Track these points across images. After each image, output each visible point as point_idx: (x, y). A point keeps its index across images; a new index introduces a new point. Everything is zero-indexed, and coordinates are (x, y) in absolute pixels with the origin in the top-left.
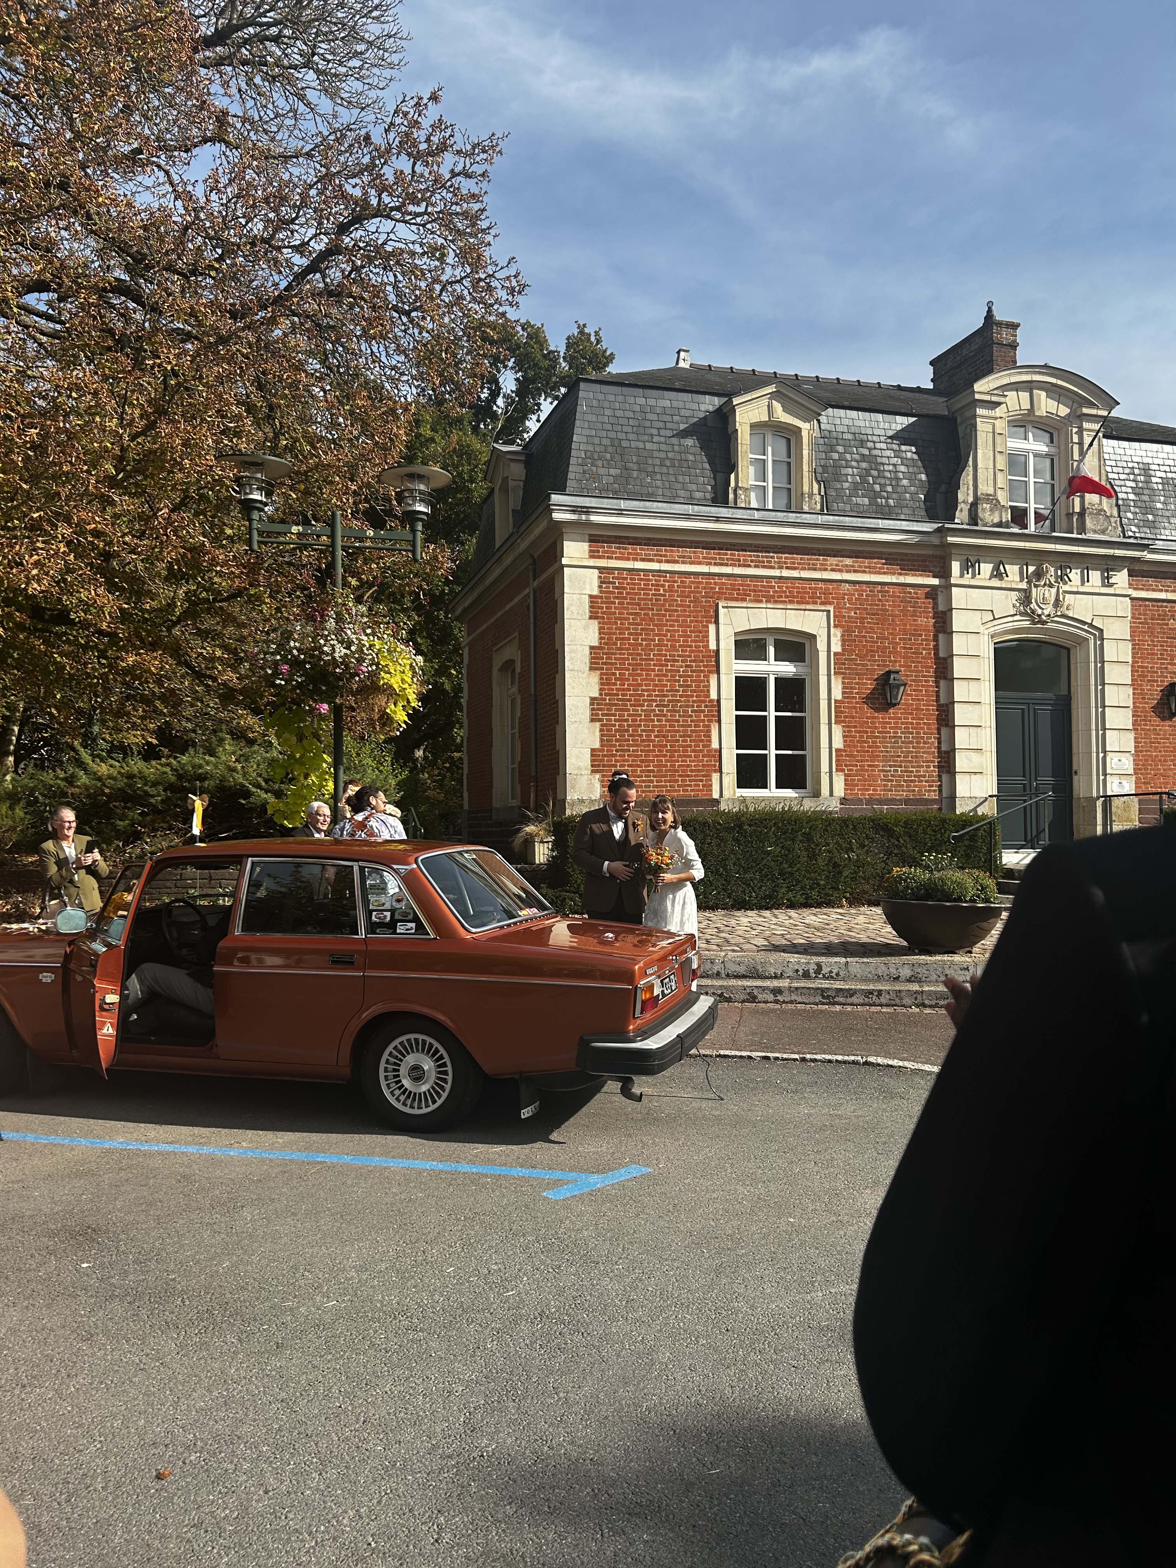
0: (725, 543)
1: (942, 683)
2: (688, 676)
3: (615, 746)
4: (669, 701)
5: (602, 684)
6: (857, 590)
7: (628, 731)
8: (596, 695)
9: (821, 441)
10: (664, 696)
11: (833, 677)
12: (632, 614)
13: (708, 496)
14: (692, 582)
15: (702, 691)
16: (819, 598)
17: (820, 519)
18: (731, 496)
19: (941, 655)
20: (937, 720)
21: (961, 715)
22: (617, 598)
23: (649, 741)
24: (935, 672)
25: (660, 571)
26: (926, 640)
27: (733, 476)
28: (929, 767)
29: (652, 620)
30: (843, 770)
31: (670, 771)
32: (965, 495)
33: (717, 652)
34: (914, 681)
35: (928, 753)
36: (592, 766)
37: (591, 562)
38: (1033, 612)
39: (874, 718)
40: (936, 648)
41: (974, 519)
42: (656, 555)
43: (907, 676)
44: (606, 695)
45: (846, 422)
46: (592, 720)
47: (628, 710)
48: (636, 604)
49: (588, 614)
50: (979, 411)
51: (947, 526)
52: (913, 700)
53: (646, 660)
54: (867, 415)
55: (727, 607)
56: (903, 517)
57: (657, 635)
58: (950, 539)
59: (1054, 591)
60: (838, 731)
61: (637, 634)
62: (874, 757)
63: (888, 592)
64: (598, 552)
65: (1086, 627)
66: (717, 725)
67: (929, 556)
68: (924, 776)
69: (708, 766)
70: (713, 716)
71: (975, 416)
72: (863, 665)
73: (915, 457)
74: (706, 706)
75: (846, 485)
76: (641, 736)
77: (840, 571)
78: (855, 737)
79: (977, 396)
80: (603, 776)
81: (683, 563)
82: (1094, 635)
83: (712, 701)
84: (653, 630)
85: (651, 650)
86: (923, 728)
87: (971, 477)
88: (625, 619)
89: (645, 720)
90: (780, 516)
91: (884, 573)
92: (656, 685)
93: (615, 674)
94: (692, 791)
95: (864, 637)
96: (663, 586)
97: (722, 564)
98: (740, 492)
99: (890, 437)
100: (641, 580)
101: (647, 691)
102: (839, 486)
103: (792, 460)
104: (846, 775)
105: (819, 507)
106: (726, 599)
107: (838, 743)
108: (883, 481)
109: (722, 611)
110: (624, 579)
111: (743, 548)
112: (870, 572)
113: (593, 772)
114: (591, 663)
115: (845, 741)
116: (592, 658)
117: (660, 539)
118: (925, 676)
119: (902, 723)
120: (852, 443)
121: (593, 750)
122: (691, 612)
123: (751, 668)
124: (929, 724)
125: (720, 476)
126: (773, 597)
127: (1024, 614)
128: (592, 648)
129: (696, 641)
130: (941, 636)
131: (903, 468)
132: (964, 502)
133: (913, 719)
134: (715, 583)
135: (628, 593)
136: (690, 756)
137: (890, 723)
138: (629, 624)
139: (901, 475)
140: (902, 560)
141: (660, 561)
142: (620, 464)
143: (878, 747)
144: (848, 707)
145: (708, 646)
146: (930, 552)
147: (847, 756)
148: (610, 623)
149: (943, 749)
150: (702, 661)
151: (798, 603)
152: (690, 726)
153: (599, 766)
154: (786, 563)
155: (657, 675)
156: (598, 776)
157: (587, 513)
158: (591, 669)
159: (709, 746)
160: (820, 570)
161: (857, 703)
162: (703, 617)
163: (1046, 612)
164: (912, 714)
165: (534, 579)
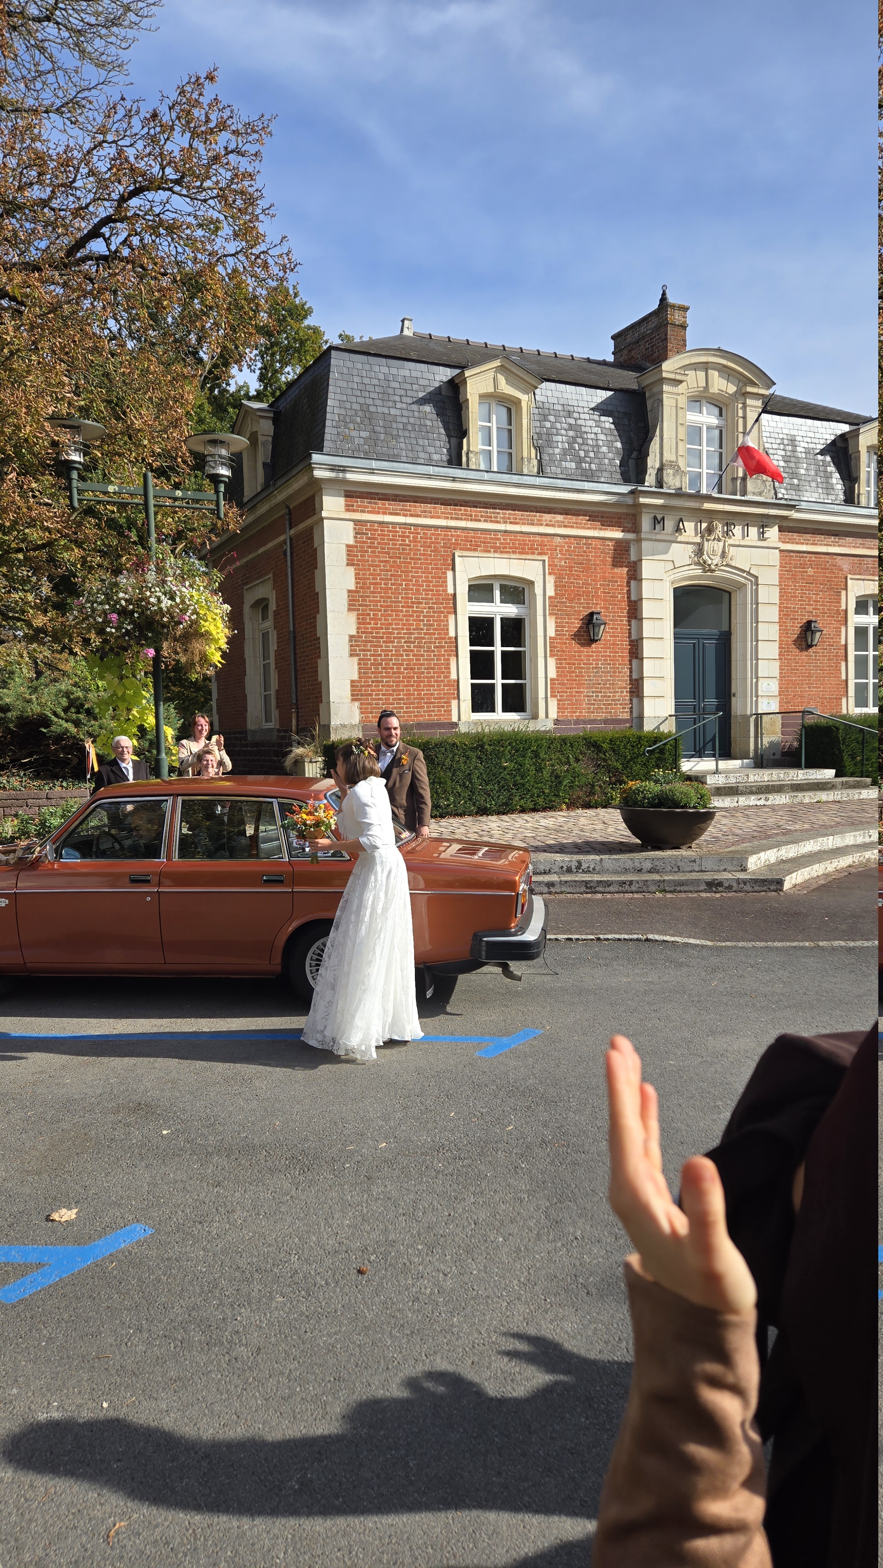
0: (459, 501)
1: (633, 622)
2: (431, 616)
3: (371, 677)
4: (415, 638)
5: (359, 623)
6: (566, 543)
7: (381, 664)
8: (354, 633)
9: (536, 411)
10: (411, 634)
11: (548, 617)
12: (382, 562)
13: (445, 458)
14: (433, 534)
15: (442, 630)
16: (537, 549)
17: (539, 481)
18: (464, 459)
19: (633, 598)
20: (630, 653)
21: (648, 648)
22: (370, 547)
23: (399, 673)
24: (628, 613)
25: (405, 524)
26: (621, 586)
27: (465, 440)
28: (622, 692)
29: (399, 567)
30: (556, 696)
31: (417, 699)
32: (653, 462)
33: (455, 595)
34: (611, 620)
35: (622, 681)
36: (352, 695)
37: (348, 515)
38: (705, 562)
39: (580, 652)
40: (629, 592)
41: (660, 483)
42: (402, 510)
43: (606, 616)
44: (362, 633)
45: (556, 394)
46: (351, 655)
47: (381, 646)
48: (385, 553)
49: (345, 562)
50: (666, 388)
51: (639, 488)
52: (611, 636)
53: (396, 602)
54: (573, 387)
55: (462, 556)
56: (602, 480)
57: (404, 580)
58: (642, 500)
59: (721, 544)
60: (552, 663)
61: (387, 579)
62: (580, 685)
63: (591, 544)
64: (353, 506)
65: (745, 575)
66: (455, 658)
67: (623, 514)
68: (619, 700)
69: (448, 694)
70: (452, 651)
71: (662, 392)
72: (571, 607)
73: (613, 427)
74: (446, 643)
75: (557, 451)
76: (392, 668)
77: (553, 526)
78: (566, 668)
79: (664, 375)
80: (361, 704)
81: (425, 517)
82: (751, 581)
83: (450, 638)
84: (401, 576)
85: (399, 593)
86: (618, 660)
87: (658, 446)
88: (377, 566)
89: (396, 655)
90: (506, 478)
91: (588, 528)
92: (404, 625)
93: (369, 615)
94: (435, 715)
95: (572, 583)
96: (408, 537)
97: (457, 519)
98: (471, 455)
99: (592, 409)
100: (390, 531)
101: (397, 629)
102: (551, 452)
103: (513, 428)
104: (558, 700)
105: (536, 470)
106: (461, 549)
107: (552, 674)
108: (586, 448)
109: (457, 560)
110: (375, 530)
111: (475, 505)
112: (577, 527)
113: (353, 700)
114: (349, 605)
115: (558, 672)
116: (350, 600)
117: (404, 496)
118: (620, 617)
119: (602, 656)
120: (562, 413)
121: (352, 681)
122: (432, 560)
123: (482, 609)
124: (623, 657)
125: (454, 440)
126: (499, 548)
127: (698, 564)
128: (349, 591)
129: (437, 586)
130: (633, 583)
131: (602, 437)
132: (652, 467)
133: (610, 652)
134: (452, 536)
135: (379, 543)
136: (433, 686)
137: (592, 656)
138: (381, 570)
139: (601, 443)
140: (602, 517)
141: (405, 515)
142: (369, 427)
143: (583, 676)
144: (560, 643)
145: (446, 590)
146: (625, 511)
147: (559, 684)
148: (365, 570)
149: (634, 677)
150: (442, 604)
151: (520, 553)
152: (433, 660)
153: (358, 695)
154: (509, 518)
155: (405, 616)
156: (357, 704)
157: (344, 471)
158: (349, 610)
159: (449, 677)
160: (537, 525)
161: (567, 639)
162: (442, 564)
163: (715, 562)
164: (609, 648)
165: (291, 528)
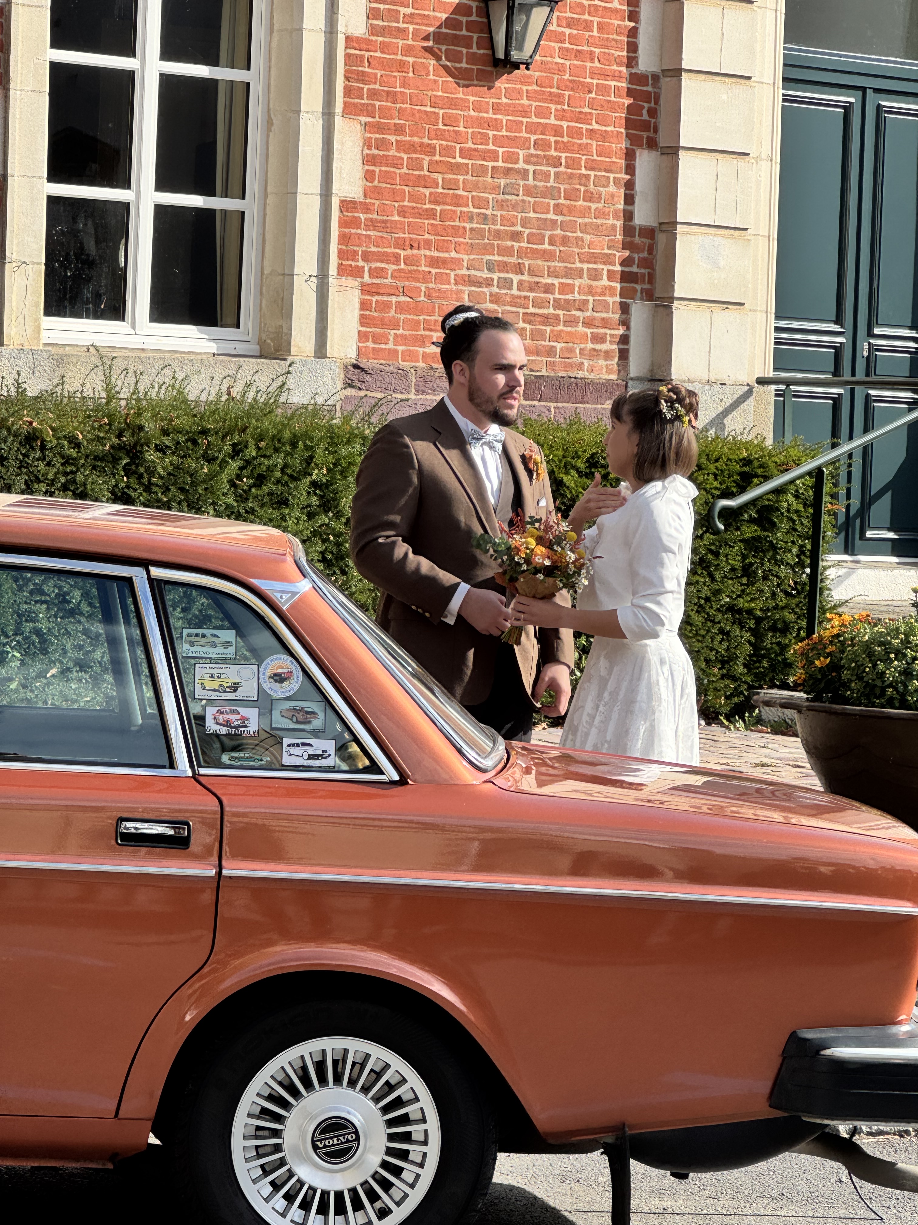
20: (629, 124)
21: (697, 114)
28: (595, 275)
30: (357, 272)
35: (596, 230)
39: (453, 104)
52: (564, 53)
60: (348, 139)
68: (582, 306)
78: (396, 163)
86: (584, 149)
104: (365, 289)
107: (348, 182)
115: (369, 176)
124: (604, 136)
133: (559, 115)
137: (494, 125)
143: (458, 201)
144: (383, 64)
161: (408, 50)
164: (557, 99)
